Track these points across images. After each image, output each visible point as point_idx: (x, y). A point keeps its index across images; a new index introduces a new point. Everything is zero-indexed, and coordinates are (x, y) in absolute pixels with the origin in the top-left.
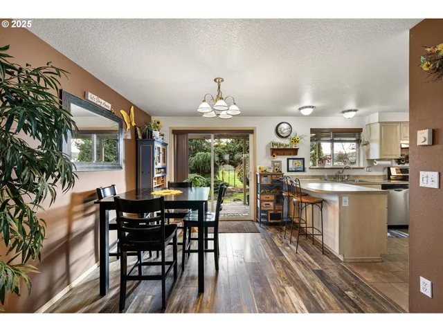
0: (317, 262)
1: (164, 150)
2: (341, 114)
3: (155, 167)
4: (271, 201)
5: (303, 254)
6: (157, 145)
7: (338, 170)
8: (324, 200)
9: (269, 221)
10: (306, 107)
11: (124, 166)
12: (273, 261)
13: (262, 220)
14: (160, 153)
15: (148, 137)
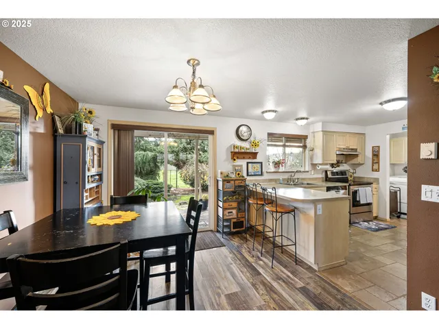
0: (295, 276)
1: (99, 150)
2: (295, 121)
3: (88, 174)
4: (233, 208)
5: (279, 268)
6: (90, 143)
7: (290, 174)
8: (295, 208)
9: (232, 230)
10: (269, 111)
11: (30, 176)
12: (254, 285)
13: (225, 230)
14: (94, 154)
15: (75, 131)
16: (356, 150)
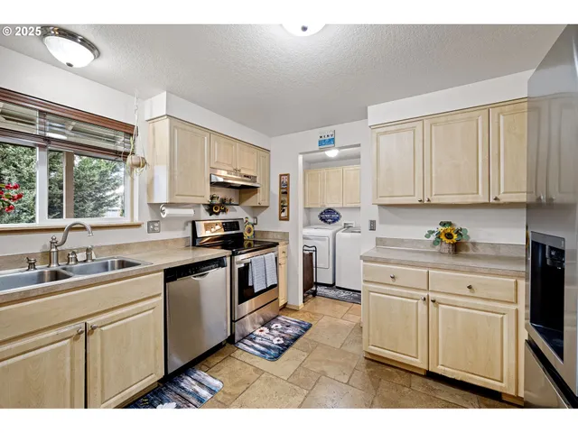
16: (253, 179)
